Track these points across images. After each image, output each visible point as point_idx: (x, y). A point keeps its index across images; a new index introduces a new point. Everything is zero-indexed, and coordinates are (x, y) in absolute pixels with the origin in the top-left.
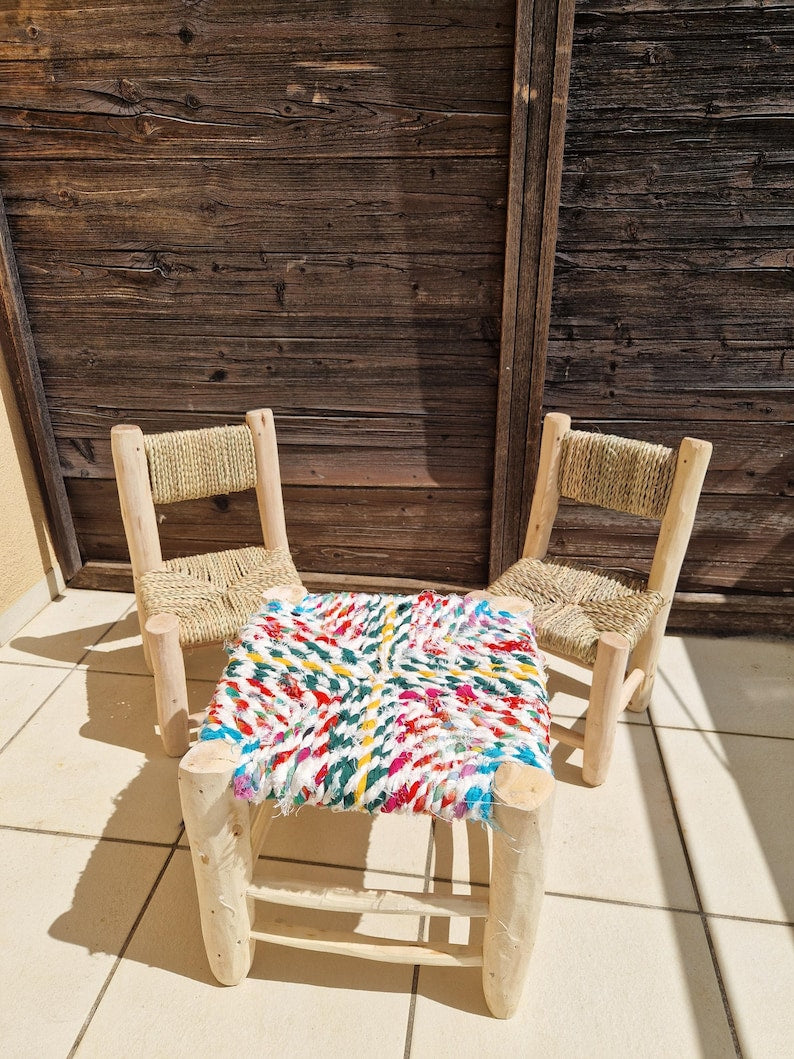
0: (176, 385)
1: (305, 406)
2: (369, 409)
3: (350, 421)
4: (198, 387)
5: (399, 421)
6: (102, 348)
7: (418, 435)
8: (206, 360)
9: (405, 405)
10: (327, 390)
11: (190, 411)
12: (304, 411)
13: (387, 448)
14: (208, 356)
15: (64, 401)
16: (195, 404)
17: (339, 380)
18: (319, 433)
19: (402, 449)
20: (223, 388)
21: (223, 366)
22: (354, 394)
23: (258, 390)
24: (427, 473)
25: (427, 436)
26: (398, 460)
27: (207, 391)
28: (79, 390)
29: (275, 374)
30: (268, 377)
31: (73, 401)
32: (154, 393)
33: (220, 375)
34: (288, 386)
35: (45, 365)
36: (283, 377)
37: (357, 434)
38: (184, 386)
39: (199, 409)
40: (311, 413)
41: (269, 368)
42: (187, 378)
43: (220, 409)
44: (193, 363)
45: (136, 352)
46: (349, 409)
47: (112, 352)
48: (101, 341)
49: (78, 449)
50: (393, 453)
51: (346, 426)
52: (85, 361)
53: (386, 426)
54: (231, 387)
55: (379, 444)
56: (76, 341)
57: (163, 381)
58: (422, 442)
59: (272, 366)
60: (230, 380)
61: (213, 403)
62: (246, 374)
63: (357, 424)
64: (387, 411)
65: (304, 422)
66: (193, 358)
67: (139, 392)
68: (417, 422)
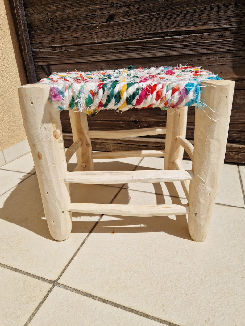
0: (89, 28)
1: (158, 31)
2: (195, 28)
3: (184, 38)
4: (100, 27)
5: (215, 34)
6: (55, 12)
7: (228, 43)
8: (104, 9)
9: (221, 22)
10: (171, 18)
11: (95, 43)
12: (156, 35)
13: (206, 54)
14: (105, 6)
15: (38, 45)
16: (97, 38)
17: (179, 10)
18: (164, 48)
19: (215, 54)
20: (113, 25)
21: (113, 11)
22: (188, 18)
23: (132, 24)
24: (231, 70)
25: (235, 43)
26: (212, 62)
27: (104, 29)
28: (44, 37)
29: (142, 12)
30: (137, 15)
31: (42, 44)
32: (79, 34)
33: (111, 18)
34: (148, 19)
35: (30, 25)
36: (146, 13)
37: (187, 46)
38: (93, 28)
39: (100, 41)
40: (161, 35)
41: (138, 8)
42: (95, 22)
43: (110, 39)
44: (98, 12)
45: (70, 10)
46: (183, 29)
47: (59, 13)
48: (54, 7)
49: (45, 71)
50: (209, 57)
51: (181, 42)
52: (47, 20)
53: (206, 39)
54: (117, 25)
55: (200, 52)
56: (43, 10)
57: (83, 26)
58: (231, 48)
59: (140, 6)
60: (118, 20)
61: (107, 36)
62: (125, 14)
63: (187, 39)
64: (208, 28)
65: (156, 42)
66: (99, 9)
67: (71, 35)
68: (227, 33)
